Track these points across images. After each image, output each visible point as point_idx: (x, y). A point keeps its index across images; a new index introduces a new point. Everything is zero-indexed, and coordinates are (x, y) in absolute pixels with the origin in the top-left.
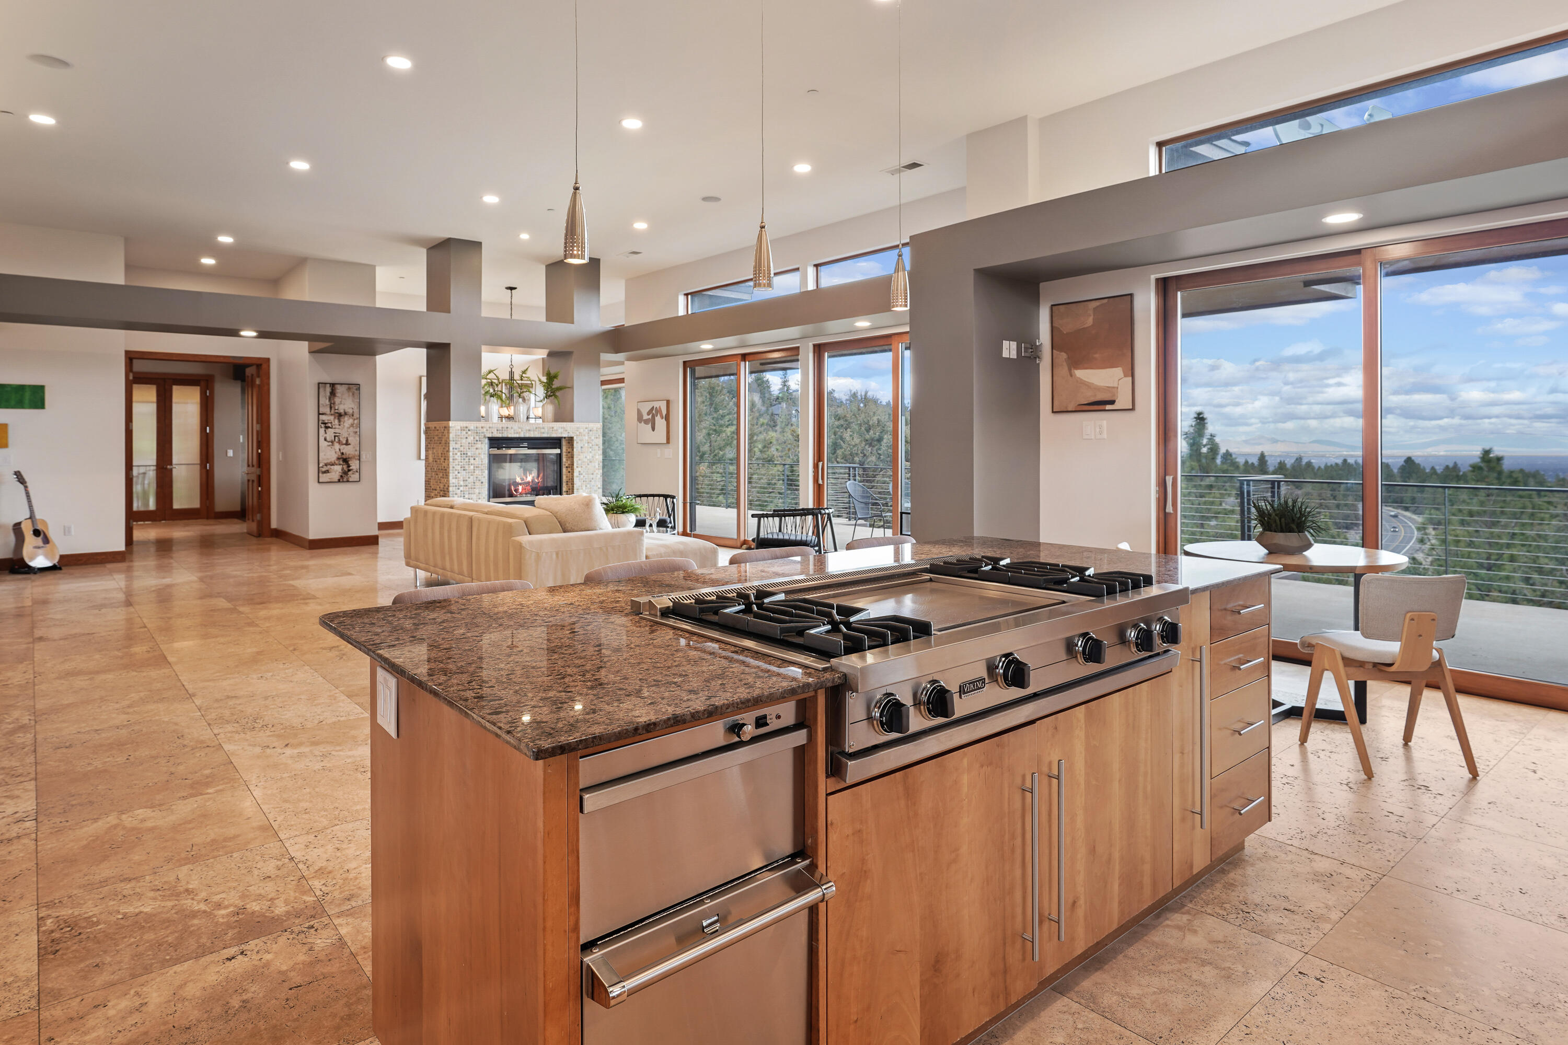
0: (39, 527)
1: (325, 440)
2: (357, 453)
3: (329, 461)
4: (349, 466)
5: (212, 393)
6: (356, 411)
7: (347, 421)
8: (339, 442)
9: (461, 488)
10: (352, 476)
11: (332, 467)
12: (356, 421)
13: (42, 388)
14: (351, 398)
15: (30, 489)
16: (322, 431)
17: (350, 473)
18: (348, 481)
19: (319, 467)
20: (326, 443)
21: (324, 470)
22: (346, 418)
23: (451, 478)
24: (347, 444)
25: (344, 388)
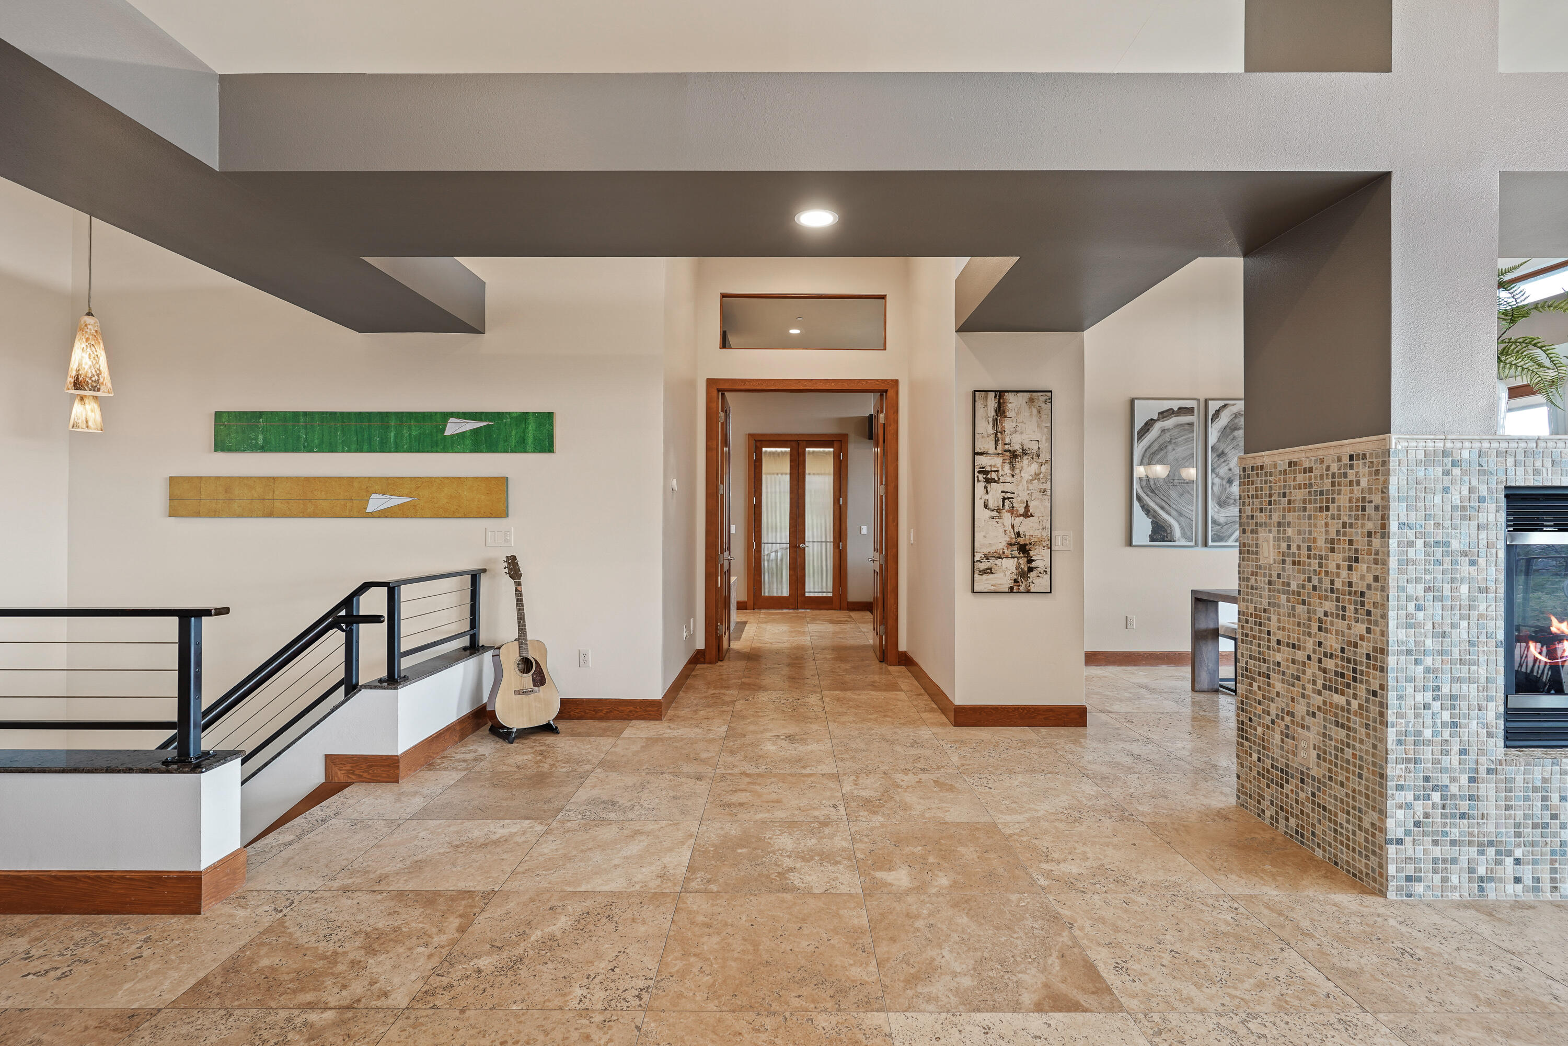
0: (531, 655)
1: (986, 506)
2: (1046, 534)
3: (992, 550)
4: (1030, 561)
5: (846, 456)
6: (1045, 445)
7: (1028, 467)
8: (1012, 510)
9: (1428, 661)
10: (1037, 581)
11: (999, 562)
12: (1044, 468)
13: (550, 415)
14: (1035, 419)
15: (524, 589)
16: (980, 487)
17: (1031, 575)
18: (1028, 592)
19: (974, 562)
20: (988, 513)
21: (982, 566)
22: (1026, 461)
23: (1392, 624)
24: (1027, 514)
25: (1023, 398)
